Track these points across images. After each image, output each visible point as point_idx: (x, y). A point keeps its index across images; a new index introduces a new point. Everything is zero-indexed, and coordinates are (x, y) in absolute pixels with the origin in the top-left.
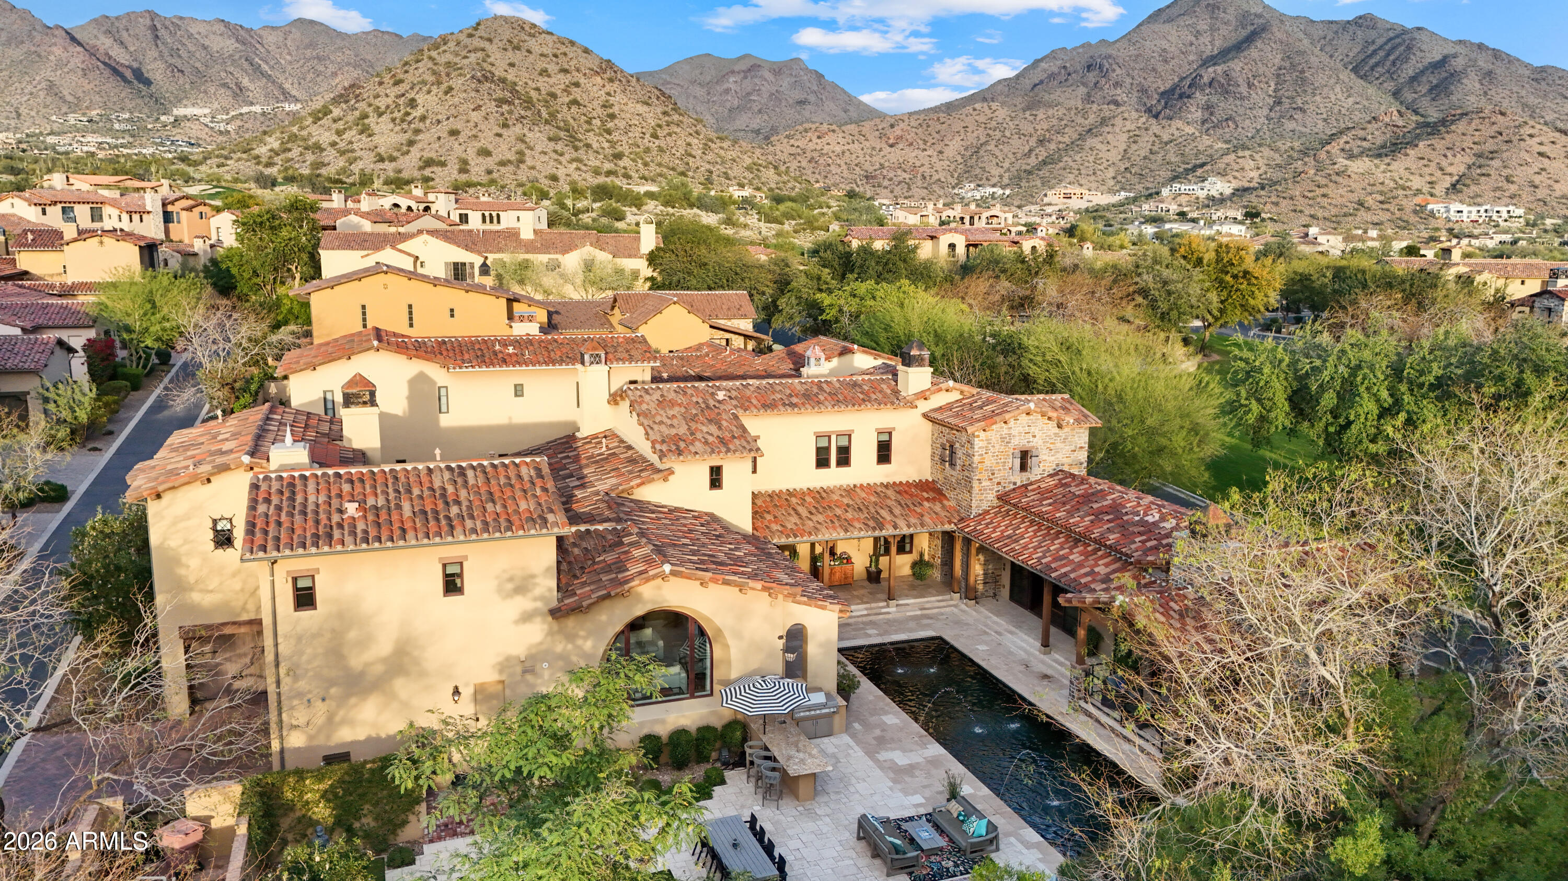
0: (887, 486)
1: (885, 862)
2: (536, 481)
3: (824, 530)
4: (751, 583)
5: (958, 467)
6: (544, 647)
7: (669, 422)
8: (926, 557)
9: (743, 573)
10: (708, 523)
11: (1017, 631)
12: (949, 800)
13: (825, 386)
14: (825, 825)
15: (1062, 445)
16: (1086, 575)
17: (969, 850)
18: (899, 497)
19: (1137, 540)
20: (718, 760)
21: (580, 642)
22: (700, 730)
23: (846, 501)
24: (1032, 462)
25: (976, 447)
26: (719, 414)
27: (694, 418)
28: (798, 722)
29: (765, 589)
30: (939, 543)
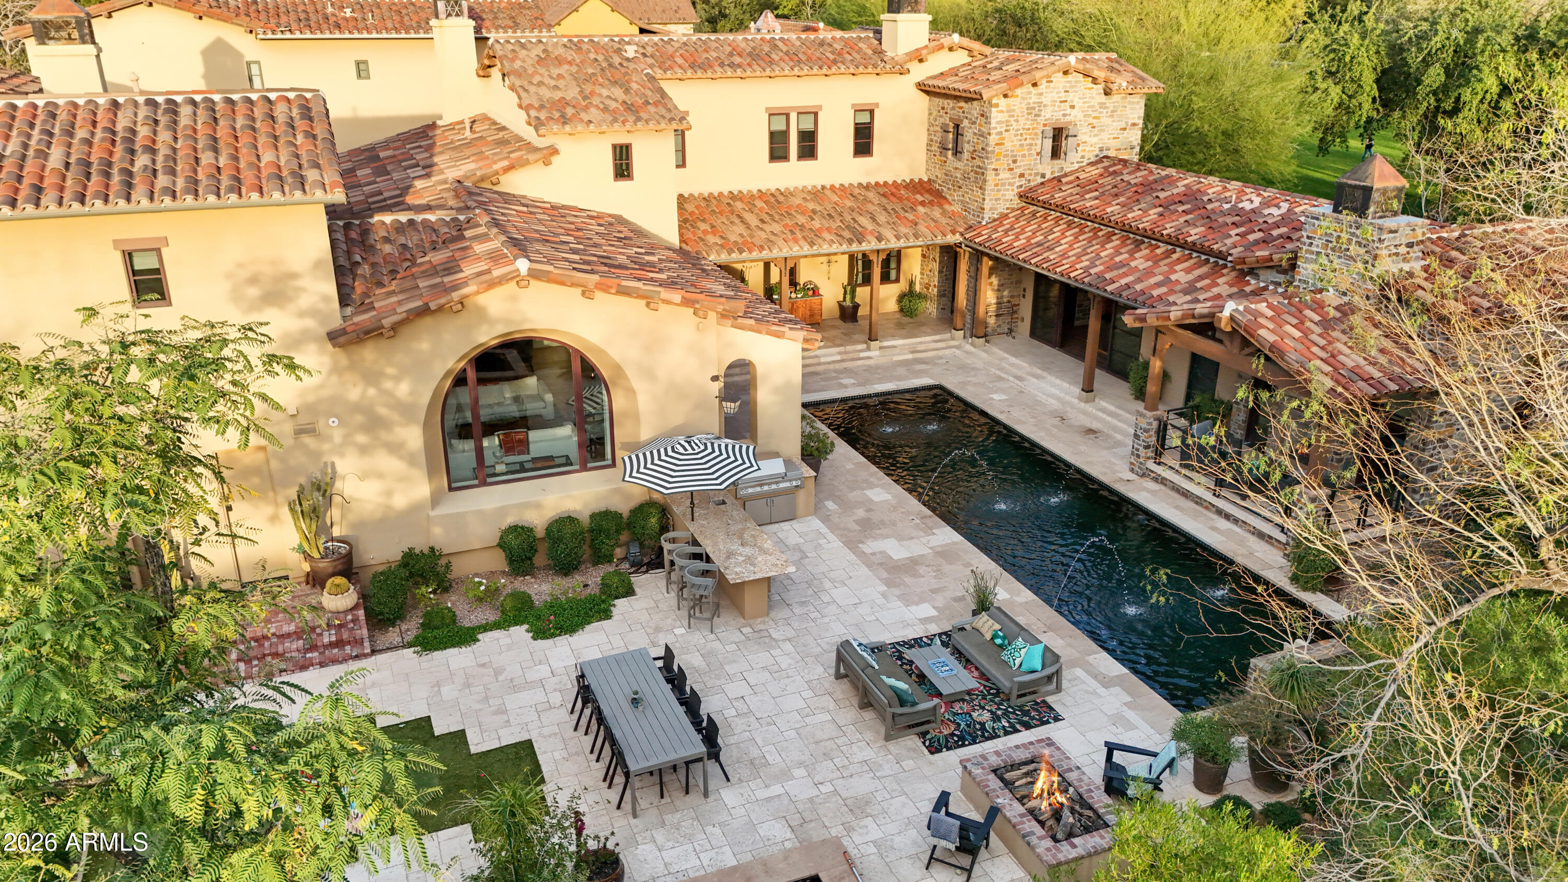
0: (867, 187)
1: (883, 718)
2: (298, 123)
3: (781, 242)
4: (665, 294)
5: (966, 155)
6: (327, 393)
7: (553, 83)
8: (917, 288)
9: (652, 279)
10: (611, 224)
11: (1045, 374)
12: (975, 613)
13: (780, 44)
14: (785, 656)
15: (1109, 121)
16: (1158, 285)
17: (1015, 693)
18: (884, 201)
19: (1233, 233)
20: (625, 559)
21: (388, 385)
22: (593, 516)
23: (811, 206)
24: (1068, 144)
25: (993, 121)
26: (626, 74)
27: (590, 78)
28: (744, 503)
29: (686, 302)
30: (936, 266)
